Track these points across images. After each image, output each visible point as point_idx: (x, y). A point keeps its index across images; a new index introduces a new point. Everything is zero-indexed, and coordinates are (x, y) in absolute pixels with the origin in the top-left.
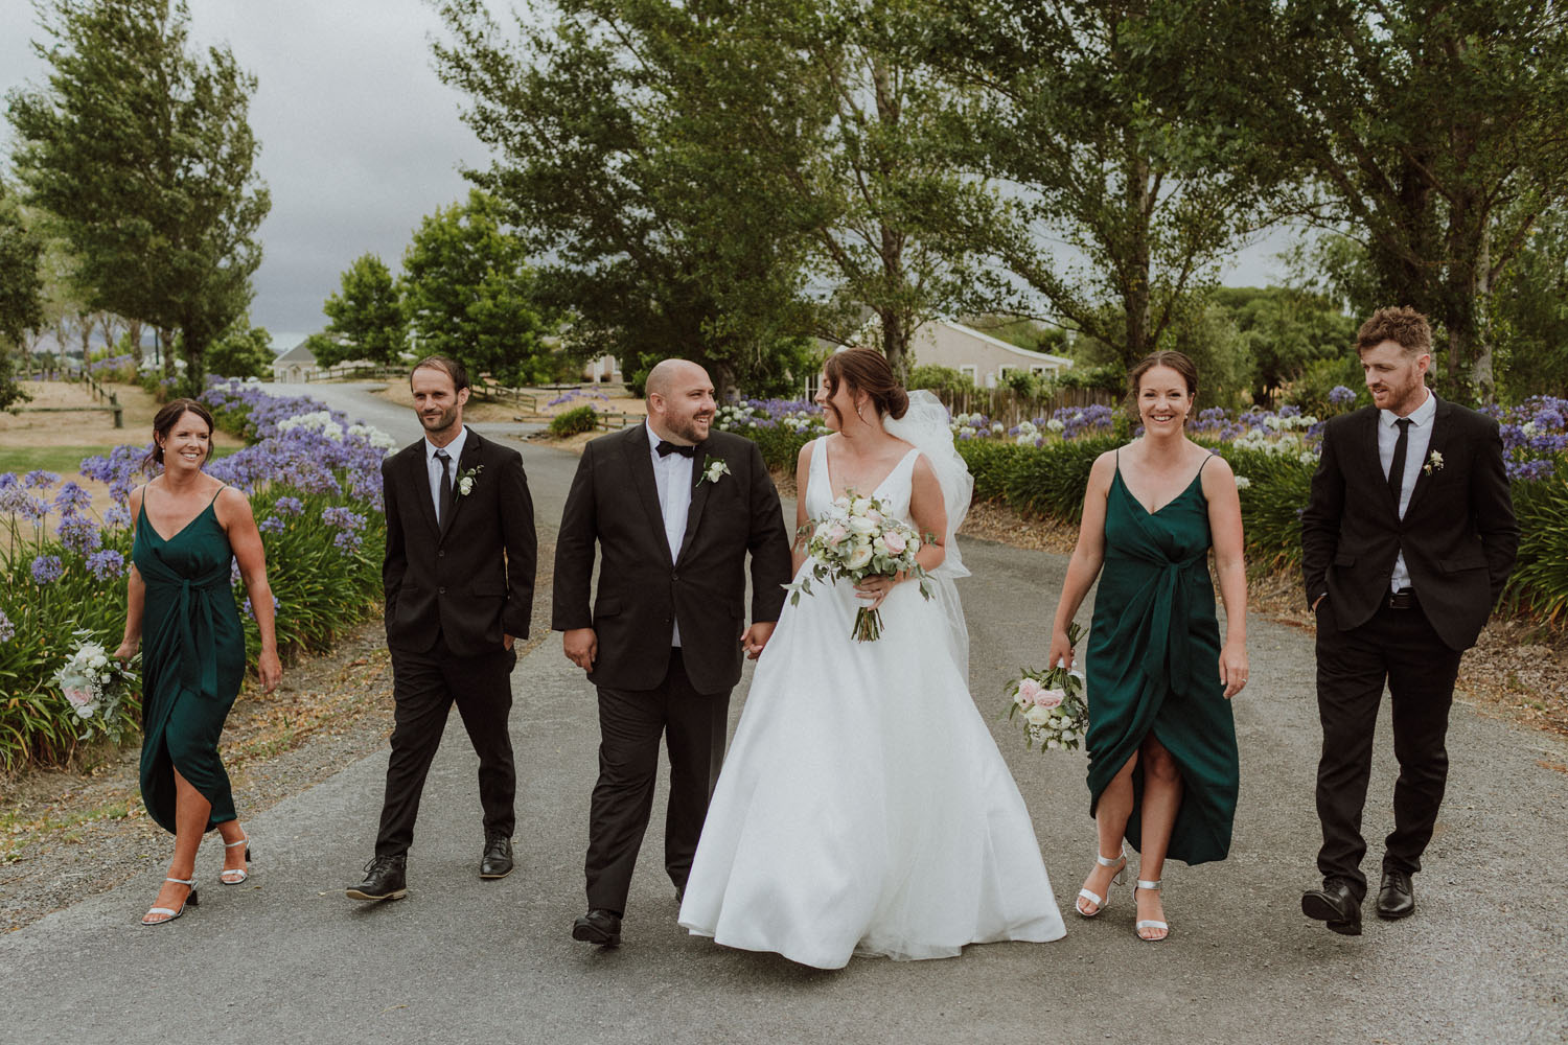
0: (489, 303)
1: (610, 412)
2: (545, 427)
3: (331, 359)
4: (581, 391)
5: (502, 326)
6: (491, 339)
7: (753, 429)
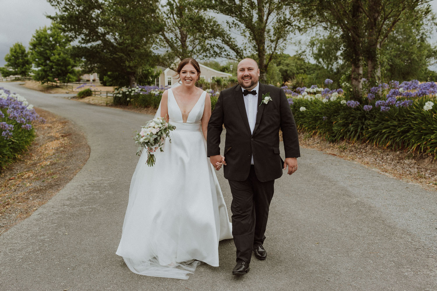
0: (57, 57)
1: (96, 90)
2: (76, 95)
3: (7, 75)
4: (87, 84)
5: (62, 63)
6: (57, 67)
7: (141, 95)
